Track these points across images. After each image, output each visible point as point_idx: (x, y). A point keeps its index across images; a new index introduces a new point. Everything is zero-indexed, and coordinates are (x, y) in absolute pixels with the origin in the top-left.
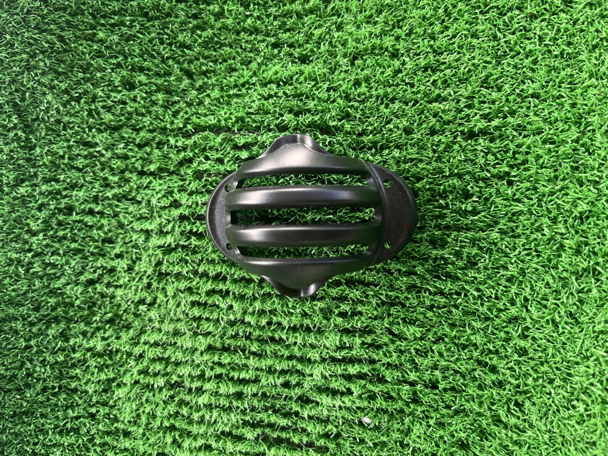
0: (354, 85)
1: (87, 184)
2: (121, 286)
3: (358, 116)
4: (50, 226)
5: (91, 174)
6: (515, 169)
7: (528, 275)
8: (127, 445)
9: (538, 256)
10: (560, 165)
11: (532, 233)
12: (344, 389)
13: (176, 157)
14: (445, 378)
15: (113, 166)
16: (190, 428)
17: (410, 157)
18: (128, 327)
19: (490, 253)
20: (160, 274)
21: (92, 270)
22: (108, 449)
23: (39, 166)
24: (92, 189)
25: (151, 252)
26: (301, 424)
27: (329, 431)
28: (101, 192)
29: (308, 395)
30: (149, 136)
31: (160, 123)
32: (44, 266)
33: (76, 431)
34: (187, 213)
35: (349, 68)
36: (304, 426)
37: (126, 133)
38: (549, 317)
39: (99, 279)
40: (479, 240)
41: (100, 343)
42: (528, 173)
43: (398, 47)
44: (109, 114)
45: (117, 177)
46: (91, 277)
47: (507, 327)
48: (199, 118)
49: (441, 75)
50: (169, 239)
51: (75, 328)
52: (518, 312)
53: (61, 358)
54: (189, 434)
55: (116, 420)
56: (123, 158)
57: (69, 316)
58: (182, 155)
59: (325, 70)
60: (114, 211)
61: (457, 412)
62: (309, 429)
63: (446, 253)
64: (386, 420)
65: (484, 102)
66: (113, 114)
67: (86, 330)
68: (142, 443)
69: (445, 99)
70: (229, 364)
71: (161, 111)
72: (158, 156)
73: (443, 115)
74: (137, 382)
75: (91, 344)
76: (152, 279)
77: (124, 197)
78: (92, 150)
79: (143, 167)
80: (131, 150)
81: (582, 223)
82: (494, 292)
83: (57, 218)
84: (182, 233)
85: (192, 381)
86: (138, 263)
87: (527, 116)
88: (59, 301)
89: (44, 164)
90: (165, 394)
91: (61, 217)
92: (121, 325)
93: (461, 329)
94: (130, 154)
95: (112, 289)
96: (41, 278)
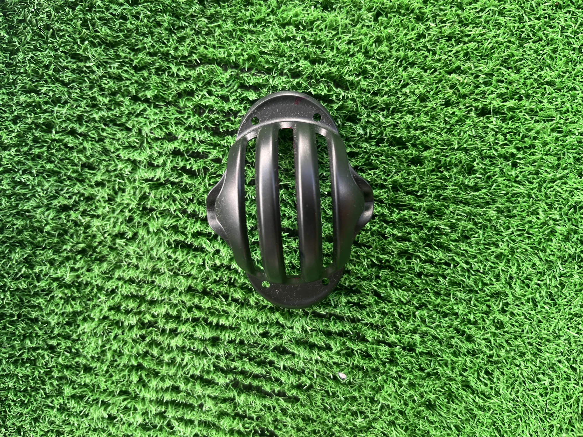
0: (375, 42)
1: (71, 101)
2: (98, 217)
3: (376, 74)
4: (24, 141)
5: (78, 91)
6: (522, 152)
7: (517, 254)
8: (88, 381)
9: (529, 238)
10: (564, 154)
11: (528, 215)
12: (323, 344)
13: (175, 87)
14: (423, 342)
15: (104, 86)
16: (158, 369)
17: (421, 124)
18: (102, 260)
19: (484, 229)
20: (145, 208)
21: (67, 195)
22: (66, 384)
23: (20, 74)
24: (76, 107)
25: (137, 184)
26: (274, 374)
27: (303, 382)
28: (87, 112)
29: (286, 346)
30: (148, 59)
31: (162, 47)
32: (13, 184)
33: (33, 362)
34: (182, 148)
35: (372, 23)
36: (278, 375)
37: (123, 52)
38: (530, 296)
39: (73, 206)
40: (475, 216)
41: (68, 274)
42: (533, 158)
43: (425, 10)
44: (106, 28)
45: (108, 99)
46: (66, 202)
47: (489, 300)
48: (207, 49)
49: (465, 47)
50: (159, 174)
51: (43, 255)
52: (502, 288)
53: (23, 285)
54: (156, 374)
55: (78, 354)
56: (115, 78)
57: (35, 241)
58: (184, 85)
59: (348, 21)
60: (99, 134)
61: (429, 375)
62: (283, 379)
63: (441, 224)
64: (361, 377)
65: (502, 82)
66: (111, 28)
67: (54, 259)
68: (104, 380)
69: (464, 72)
70: (209, 308)
71: (165, 34)
72: (156, 83)
73: (460, 89)
74: (105, 318)
75: (59, 274)
76: (135, 212)
77: (113, 122)
78: (81, 64)
79: (137, 92)
80: (126, 71)
81: (575, 212)
82: (482, 267)
83: (33, 134)
84: (174, 169)
85: (167, 322)
86: (120, 194)
87: (541, 102)
88: (26, 224)
89: (26, 72)
90: (136, 333)
91: (38, 134)
92: (93, 257)
93: (445, 298)
94: (125, 75)
95: (88, 219)
96: (9, 197)
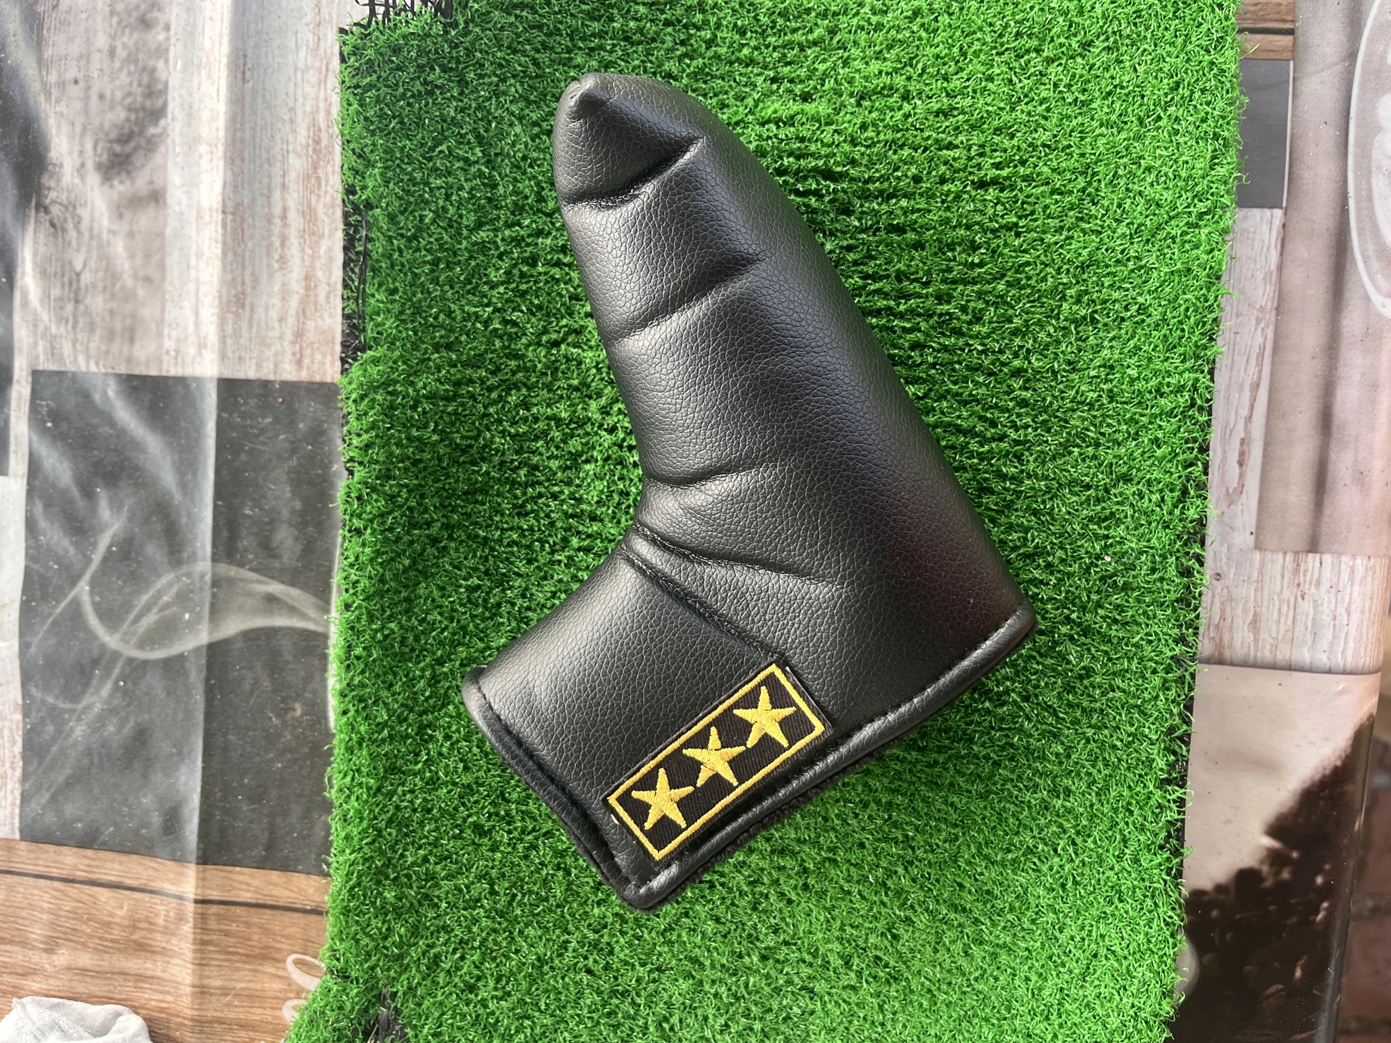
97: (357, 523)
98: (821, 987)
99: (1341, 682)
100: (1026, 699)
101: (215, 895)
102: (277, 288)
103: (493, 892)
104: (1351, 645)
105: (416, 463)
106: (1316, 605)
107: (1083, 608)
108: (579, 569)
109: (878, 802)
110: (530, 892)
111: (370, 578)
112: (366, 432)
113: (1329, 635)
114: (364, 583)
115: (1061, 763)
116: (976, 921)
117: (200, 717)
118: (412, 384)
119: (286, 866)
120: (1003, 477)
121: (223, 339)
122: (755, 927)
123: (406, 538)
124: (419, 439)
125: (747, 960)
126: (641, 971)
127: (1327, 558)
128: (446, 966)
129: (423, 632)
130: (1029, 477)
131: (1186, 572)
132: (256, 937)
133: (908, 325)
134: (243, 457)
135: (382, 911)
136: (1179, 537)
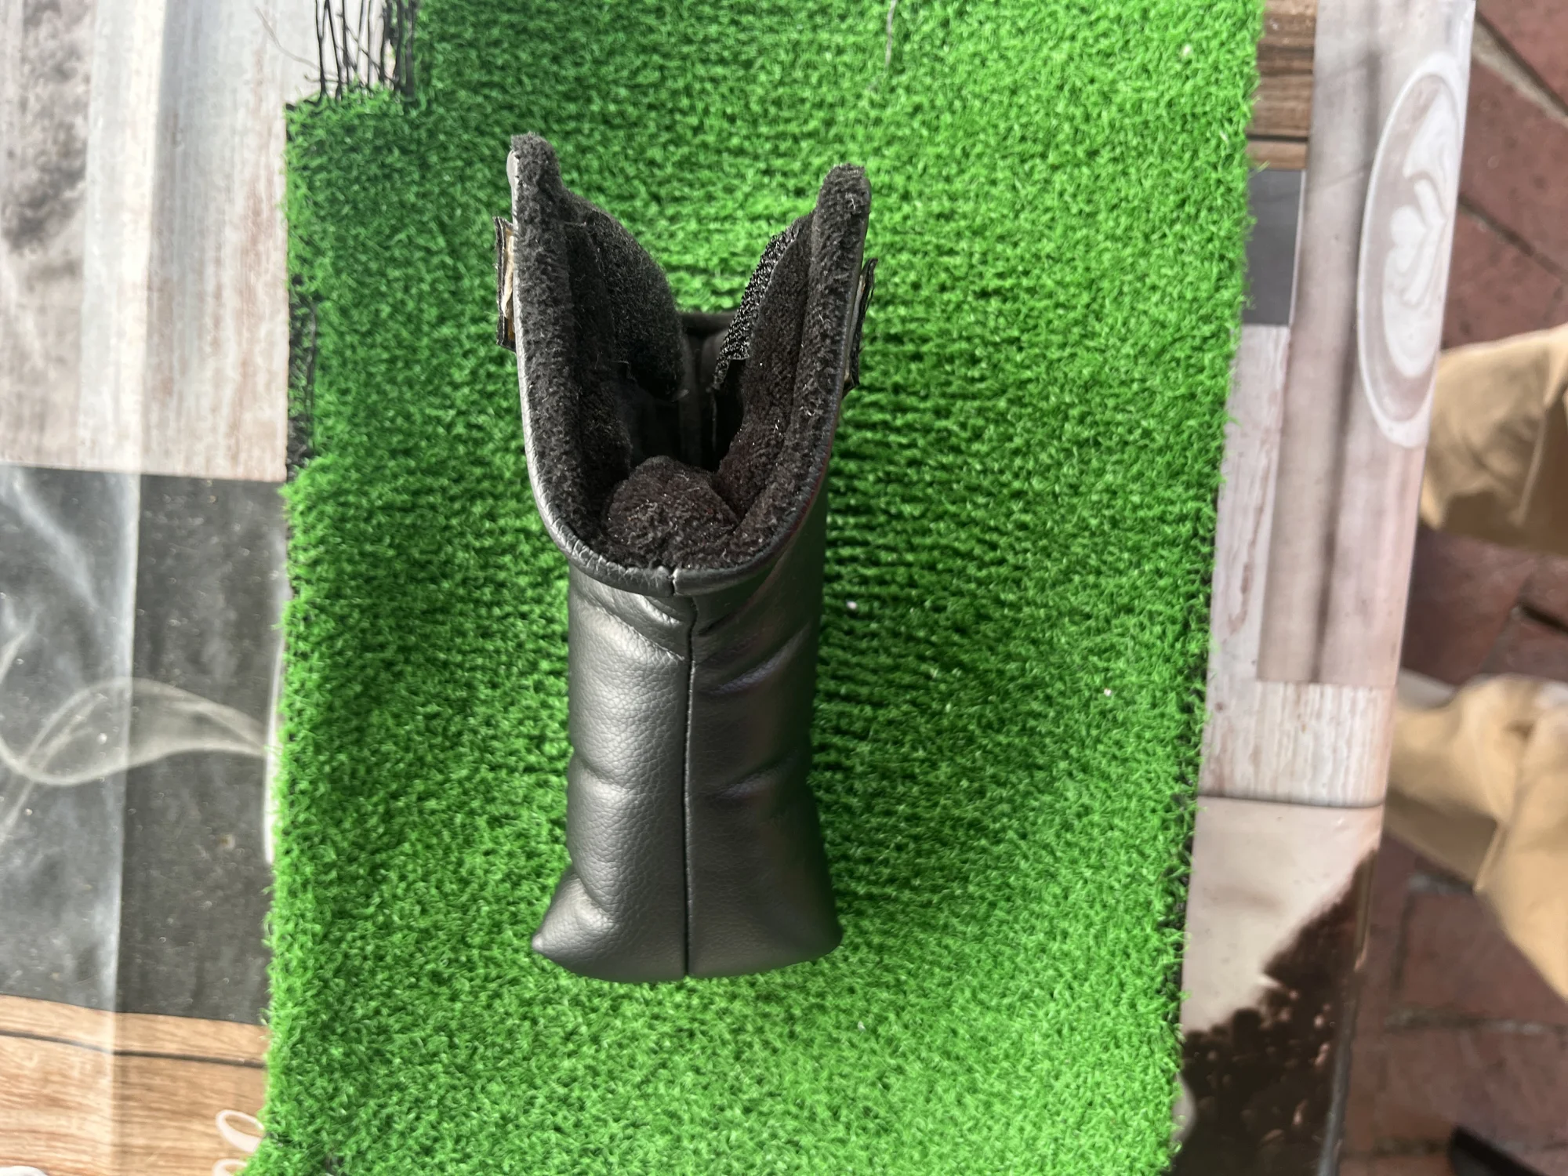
97: (302, 646)
98: (806, 1140)
99: (1340, 818)
100: (1024, 836)
101: (136, 1046)
102: (209, 373)
103: (452, 1046)
104: (1352, 779)
105: (369, 580)
106: (1317, 738)
107: (1082, 745)
108: (549, 694)
109: (869, 945)
110: (494, 1044)
111: (318, 705)
112: (315, 546)
113: (1328, 768)
114: (310, 712)
115: (1058, 904)
116: (970, 1070)
117: (117, 850)
118: (366, 494)
119: (216, 1015)
120: (1002, 604)
121: (147, 429)
122: (737, 1078)
123: (359, 662)
124: (373, 555)
125: (728, 1113)
126: (615, 1128)
127: (1329, 690)
128: (399, 1127)
129: (377, 764)
130: (1028, 604)
131: (1187, 709)
132: (183, 1092)
133: (904, 441)
134: (170, 562)
135: (328, 1070)
136: (1180, 672)
